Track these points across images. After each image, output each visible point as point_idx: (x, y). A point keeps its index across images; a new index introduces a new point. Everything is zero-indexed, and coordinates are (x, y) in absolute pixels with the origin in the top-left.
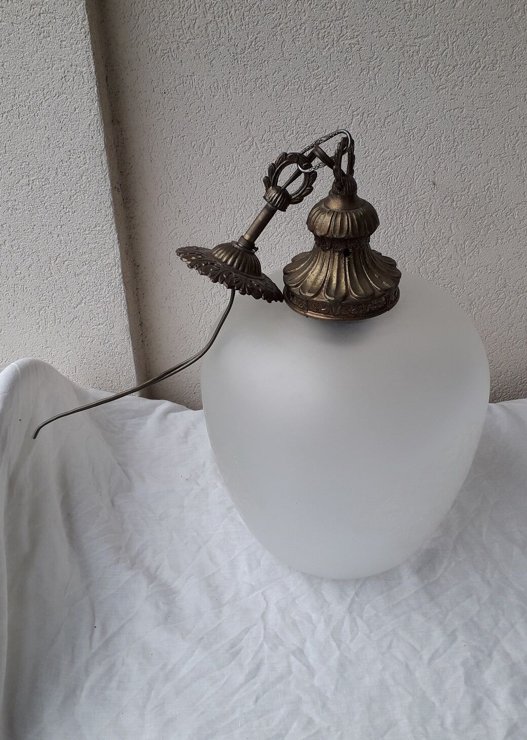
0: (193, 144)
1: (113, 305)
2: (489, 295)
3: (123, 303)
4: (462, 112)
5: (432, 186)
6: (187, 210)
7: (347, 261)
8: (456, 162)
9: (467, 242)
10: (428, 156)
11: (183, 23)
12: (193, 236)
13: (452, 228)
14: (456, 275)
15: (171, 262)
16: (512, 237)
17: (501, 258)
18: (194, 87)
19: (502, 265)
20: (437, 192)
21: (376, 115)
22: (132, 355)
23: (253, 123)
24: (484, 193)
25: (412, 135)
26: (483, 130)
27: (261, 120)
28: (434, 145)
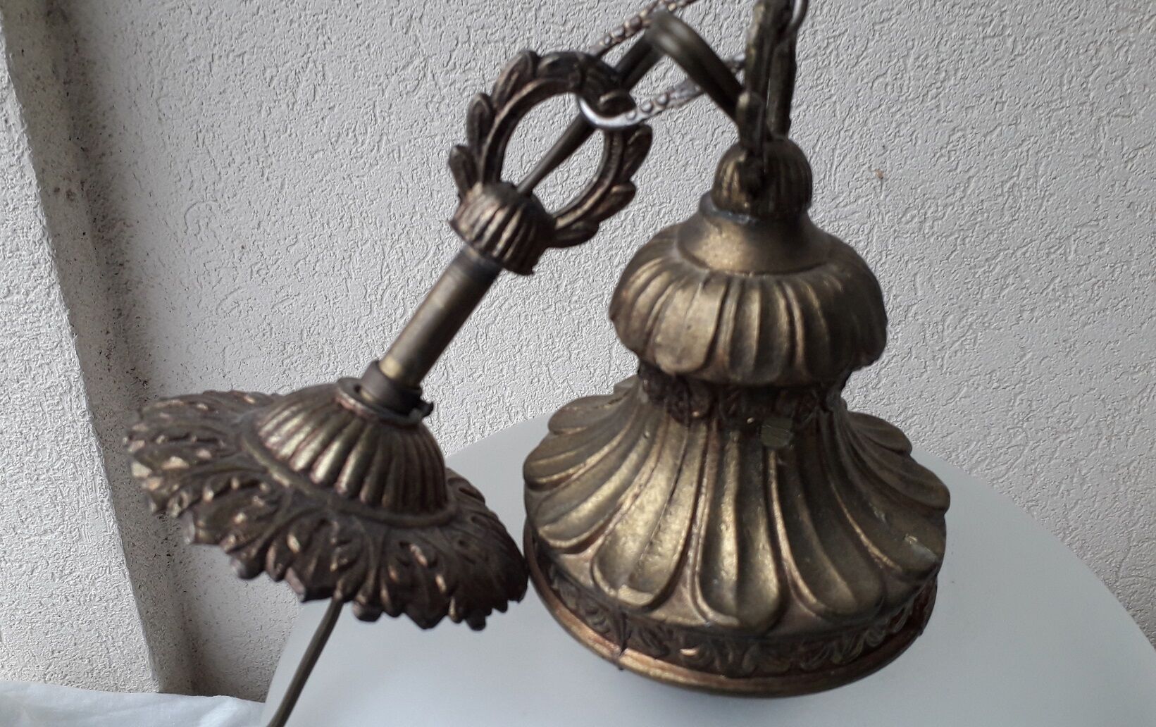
0: (268, 75)
1: (74, 487)
2: (990, 439)
3: (98, 479)
5: (876, 183)
6: (261, 243)
8: (938, 121)
9: (952, 316)
10: (870, 108)
12: (281, 306)
13: (918, 285)
14: (918, 394)
15: (227, 370)
16: (1057, 304)
17: (1025, 355)
19: (1027, 370)
20: (887, 196)
22: (133, 603)
23: (425, 20)
24: (1000, 199)
25: (834, 53)
26: (1011, 39)
27: (445, 11)
28: (889, 79)
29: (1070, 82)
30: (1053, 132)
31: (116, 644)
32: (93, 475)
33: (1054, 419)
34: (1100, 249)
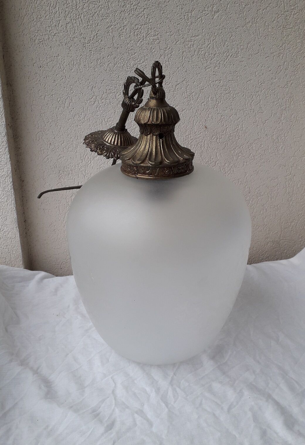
0: (58, 100)
1: (6, 204)
4: (220, 83)
5: (205, 129)
6: (55, 143)
7: (161, 141)
8: (218, 114)
9: (227, 164)
10: (201, 110)
11: (52, 23)
12: (59, 160)
13: (218, 156)
15: (44, 178)
16: (252, 161)
17: (246, 175)
18: (59, 63)
19: (247, 179)
20: (207, 132)
21: (170, 84)
22: (19, 239)
23: (96, 87)
24: (235, 133)
25: (192, 97)
26: (232, 94)
27: (101, 85)
28: (205, 103)
29: (247, 104)
30: (245, 116)
31: (13, 253)
32: (12, 201)
33: (256, 193)
34: (261, 146)
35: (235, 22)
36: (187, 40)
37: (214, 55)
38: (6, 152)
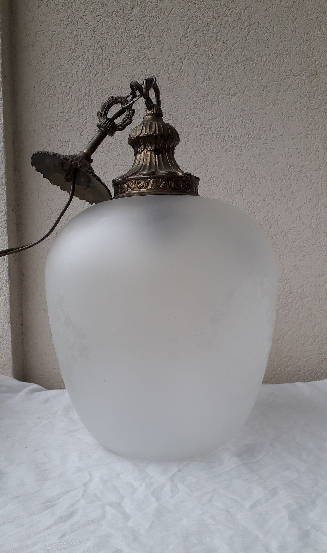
4: (243, 166)
7: (157, 157)
8: (243, 200)
11: (64, 109)
16: (290, 254)
18: (69, 148)
21: (188, 168)
23: (108, 173)
24: (265, 222)
25: (213, 182)
26: (258, 178)
27: (113, 171)
28: (228, 188)
29: (277, 189)
30: (275, 203)
32: (6, 290)
34: (298, 237)
35: (255, 104)
36: (204, 123)
37: (235, 138)
38: (5, 232)
